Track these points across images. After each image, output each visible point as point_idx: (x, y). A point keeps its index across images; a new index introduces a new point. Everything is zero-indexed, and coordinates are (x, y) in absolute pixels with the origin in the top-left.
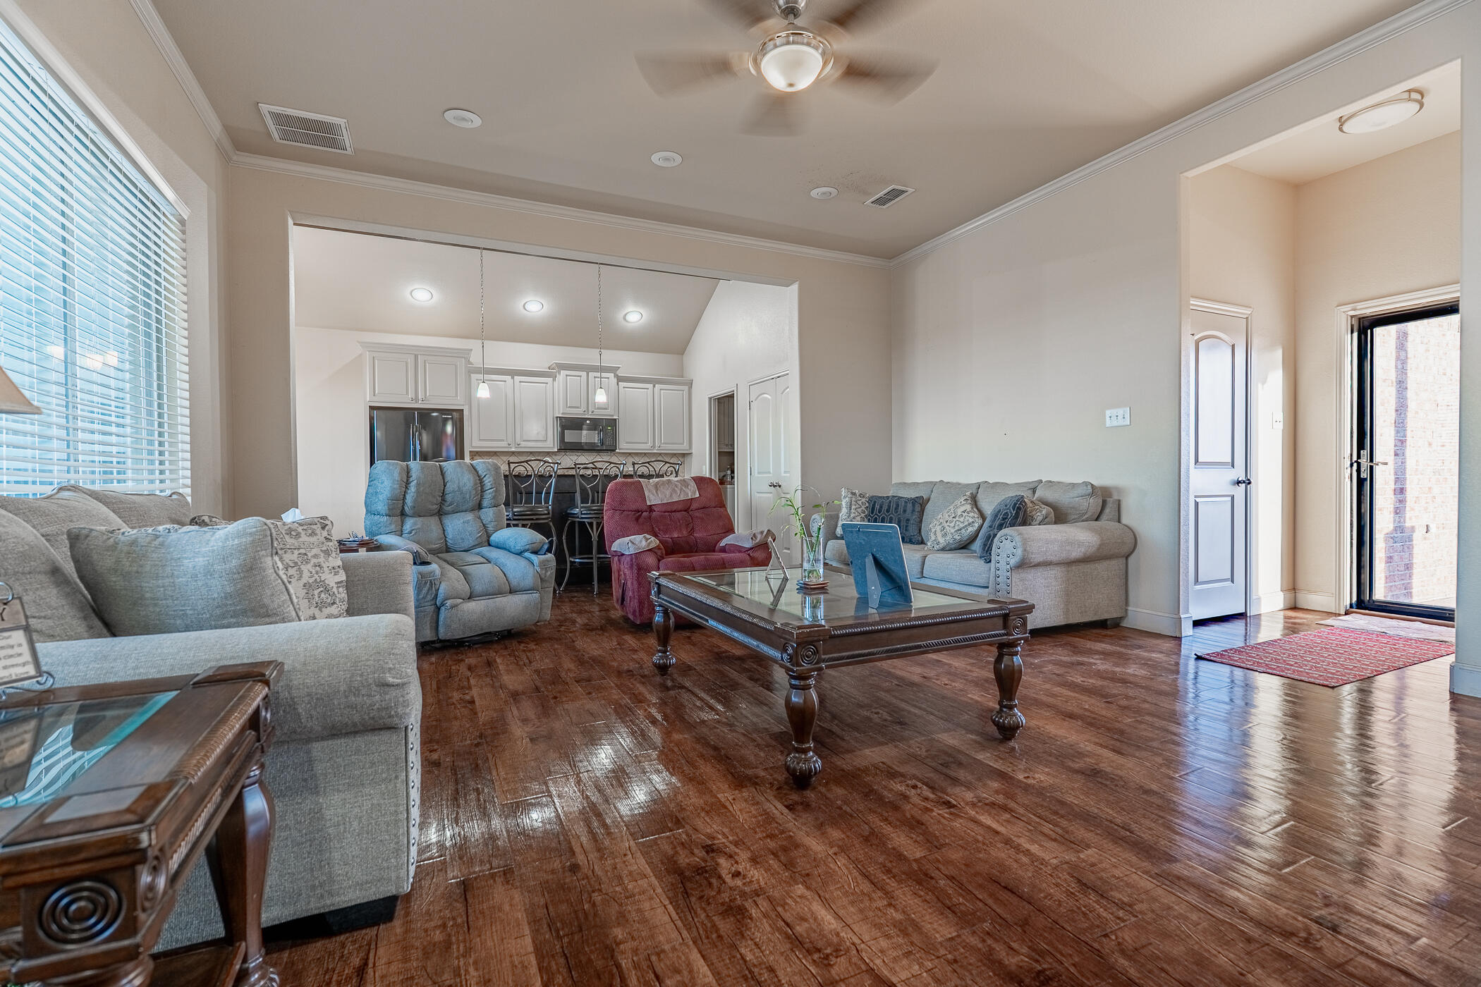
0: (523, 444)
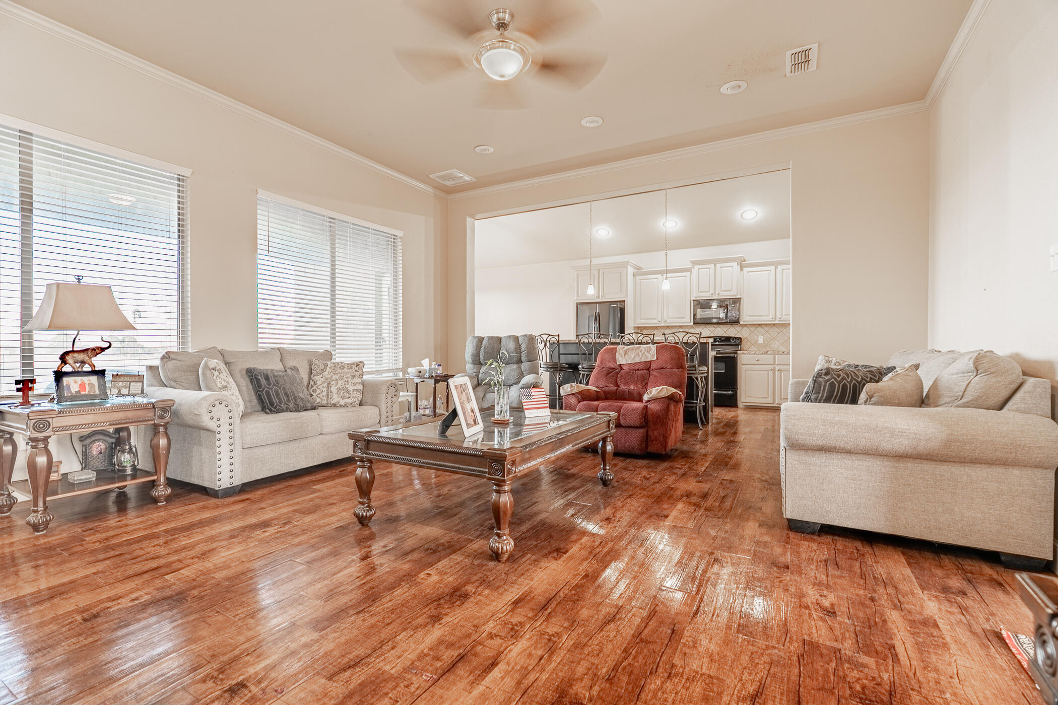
0: (669, 321)
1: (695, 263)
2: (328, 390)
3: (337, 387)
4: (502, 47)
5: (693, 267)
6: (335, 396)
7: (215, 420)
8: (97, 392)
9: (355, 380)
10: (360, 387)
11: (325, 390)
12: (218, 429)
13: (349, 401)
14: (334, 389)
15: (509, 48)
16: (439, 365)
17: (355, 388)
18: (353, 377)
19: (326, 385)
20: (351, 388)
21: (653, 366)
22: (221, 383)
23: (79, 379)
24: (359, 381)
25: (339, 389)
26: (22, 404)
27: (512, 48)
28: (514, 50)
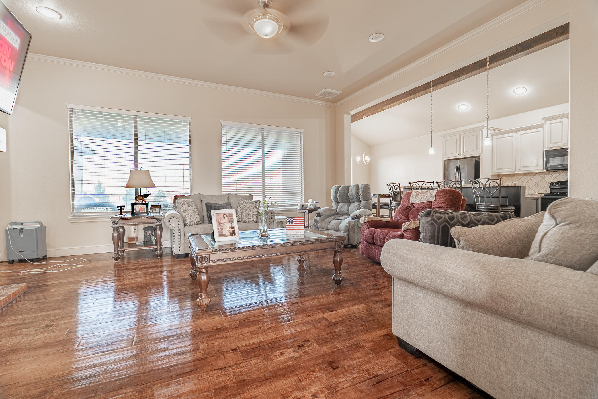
1: (546, 119)
2: (242, 214)
3: (246, 212)
4: (262, 19)
5: (546, 123)
6: (245, 217)
7: (172, 225)
8: (145, 211)
9: (254, 210)
10: (256, 213)
11: (241, 214)
12: (173, 229)
13: (250, 220)
14: (244, 214)
15: (266, 18)
16: (317, 203)
17: (253, 213)
18: (253, 208)
19: (241, 211)
20: (252, 213)
21: (433, 205)
22: (183, 209)
23: (139, 206)
24: (256, 210)
25: (246, 214)
26: (120, 215)
27: (267, 18)
28: (269, 19)
